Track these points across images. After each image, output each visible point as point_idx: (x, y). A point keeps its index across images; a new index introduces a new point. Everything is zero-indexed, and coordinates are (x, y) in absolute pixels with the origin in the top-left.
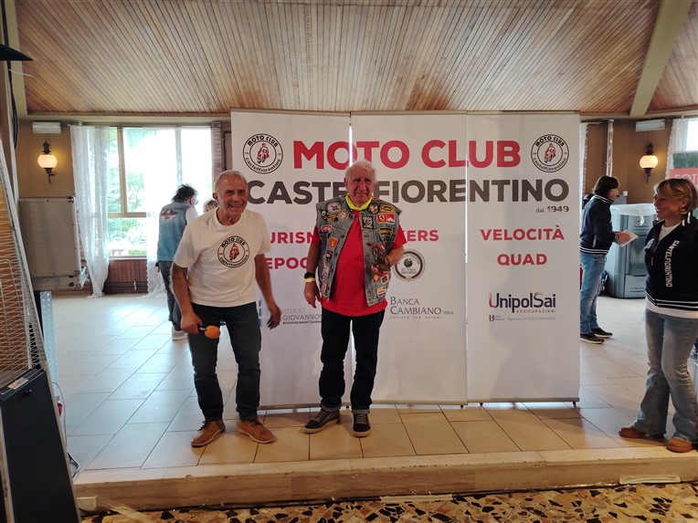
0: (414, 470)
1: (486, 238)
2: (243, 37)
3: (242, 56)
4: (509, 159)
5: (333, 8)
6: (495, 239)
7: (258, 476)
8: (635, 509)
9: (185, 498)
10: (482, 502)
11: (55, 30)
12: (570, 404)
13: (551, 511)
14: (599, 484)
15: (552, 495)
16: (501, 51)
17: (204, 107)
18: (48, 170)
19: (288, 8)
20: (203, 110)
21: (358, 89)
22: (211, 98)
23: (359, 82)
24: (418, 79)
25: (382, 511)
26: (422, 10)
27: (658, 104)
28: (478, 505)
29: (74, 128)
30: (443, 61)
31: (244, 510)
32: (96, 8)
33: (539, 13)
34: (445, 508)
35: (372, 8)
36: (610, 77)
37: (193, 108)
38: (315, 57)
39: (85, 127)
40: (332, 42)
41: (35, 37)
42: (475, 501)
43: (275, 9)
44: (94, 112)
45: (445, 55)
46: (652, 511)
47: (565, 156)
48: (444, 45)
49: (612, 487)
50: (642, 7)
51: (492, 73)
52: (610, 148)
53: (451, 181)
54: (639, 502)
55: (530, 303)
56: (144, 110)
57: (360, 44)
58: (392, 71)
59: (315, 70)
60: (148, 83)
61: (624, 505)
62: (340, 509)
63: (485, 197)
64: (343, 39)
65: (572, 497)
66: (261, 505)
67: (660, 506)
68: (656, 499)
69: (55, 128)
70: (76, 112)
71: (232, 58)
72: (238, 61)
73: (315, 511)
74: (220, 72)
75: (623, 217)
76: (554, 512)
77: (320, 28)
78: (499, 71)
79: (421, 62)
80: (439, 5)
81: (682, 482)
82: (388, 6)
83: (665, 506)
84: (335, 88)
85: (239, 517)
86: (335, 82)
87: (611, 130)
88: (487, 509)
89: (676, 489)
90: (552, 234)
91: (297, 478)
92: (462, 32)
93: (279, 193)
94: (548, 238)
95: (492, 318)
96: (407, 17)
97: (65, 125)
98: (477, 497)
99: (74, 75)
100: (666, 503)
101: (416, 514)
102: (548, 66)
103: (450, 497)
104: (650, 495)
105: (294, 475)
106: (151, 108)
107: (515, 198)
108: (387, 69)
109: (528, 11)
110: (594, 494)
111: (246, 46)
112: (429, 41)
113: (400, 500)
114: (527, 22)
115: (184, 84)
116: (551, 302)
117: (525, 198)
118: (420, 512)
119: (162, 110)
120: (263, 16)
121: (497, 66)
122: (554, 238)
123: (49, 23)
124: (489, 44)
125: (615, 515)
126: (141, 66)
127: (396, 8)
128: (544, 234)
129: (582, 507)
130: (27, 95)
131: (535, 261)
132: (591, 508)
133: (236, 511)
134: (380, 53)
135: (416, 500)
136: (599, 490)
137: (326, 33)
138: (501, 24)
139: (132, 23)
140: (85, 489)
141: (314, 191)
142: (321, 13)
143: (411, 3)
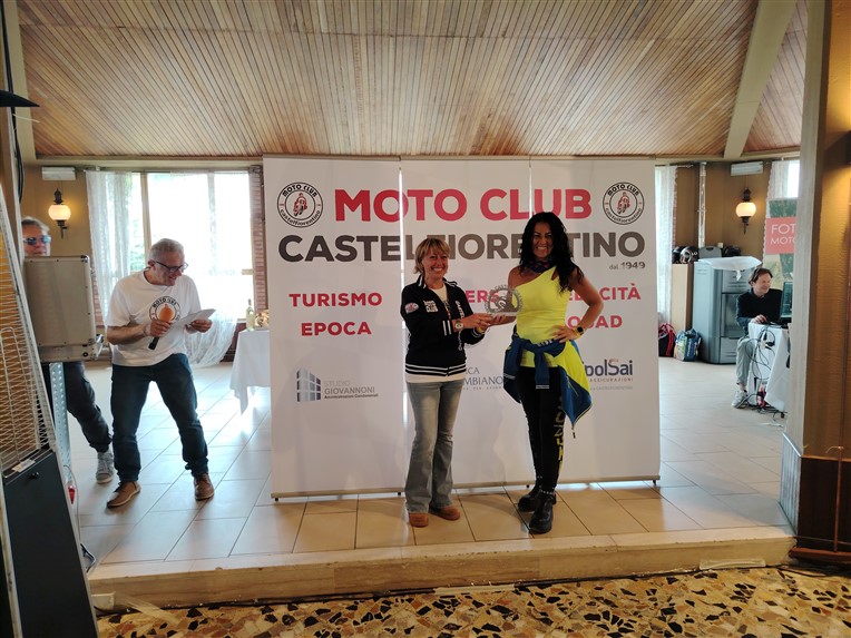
0: (472, 557)
2: (283, 71)
3: (283, 92)
4: (578, 209)
5: (385, 39)
7: (296, 568)
8: (715, 596)
9: (215, 593)
10: (547, 592)
11: (67, 63)
12: (650, 483)
13: (622, 601)
14: (675, 570)
15: (625, 584)
16: (576, 87)
17: (240, 150)
18: (61, 222)
19: (333, 38)
20: (239, 152)
21: (416, 129)
22: (248, 140)
23: (417, 122)
24: (483, 118)
25: (435, 604)
26: (485, 41)
27: (754, 144)
28: (542, 596)
29: (90, 174)
30: (511, 98)
31: (282, 606)
33: (616, 45)
34: (506, 599)
35: (429, 38)
36: (700, 115)
37: (228, 151)
38: (366, 94)
39: (103, 173)
40: (385, 77)
42: (540, 591)
43: (319, 40)
44: (113, 156)
45: (513, 92)
46: (733, 598)
47: (640, 206)
48: (512, 80)
49: (691, 573)
50: (731, 37)
51: (567, 111)
52: (702, 193)
53: (513, 235)
54: (720, 589)
55: (604, 371)
56: (171, 153)
57: (417, 79)
58: (454, 108)
59: (366, 108)
60: (174, 122)
61: (702, 593)
62: (389, 603)
64: (398, 74)
65: (647, 585)
66: (300, 599)
67: (743, 592)
68: (738, 586)
69: (69, 174)
70: (92, 156)
71: (271, 94)
72: (279, 100)
73: (361, 605)
74: (258, 110)
75: (717, 272)
76: (625, 602)
77: (371, 60)
78: (574, 108)
79: (486, 99)
80: (504, 36)
81: (767, 567)
82: (447, 36)
83: (748, 593)
84: (389, 127)
85: (274, 614)
86: (390, 121)
87: (703, 174)
88: (551, 600)
89: (760, 573)
90: (627, 293)
91: (341, 569)
92: (531, 65)
93: (319, 249)
94: (623, 298)
96: (469, 50)
97: (79, 170)
98: (542, 586)
99: (90, 114)
100: (749, 589)
101: (473, 607)
102: (628, 104)
103: (511, 587)
104: (731, 581)
105: (337, 566)
106: (179, 150)
107: (586, 254)
108: (448, 107)
109: (604, 42)
110: (671, 581)
111: (287, 81)
112: (494, 75)
113: (457, 592)
114: (603, 54)
115: (217, 123)
116: (628, 370)
117: (597, 254)
118: (478, 605)
119: (191, 153)
120: (305, 47)
121: (572, 103)
122: (629, 298)
123: (60, 56)
124: (562, 79)
125: (692, 604)
126: (167, 103)
127: (456, 40)
128: (618, 293)
129: (657, 595)
130: (35, 136)
131: (609, 323)
132: (667, 597)
133: (271, 607)
134: (440, 90)
135: (474, 591)
136: (676, 577)
137: (378, 67)
138: (575, 57)
139: (156, 56)
140: (102, 586)
141: (359, 247)
142: (371, 45)
143: (472, 34)
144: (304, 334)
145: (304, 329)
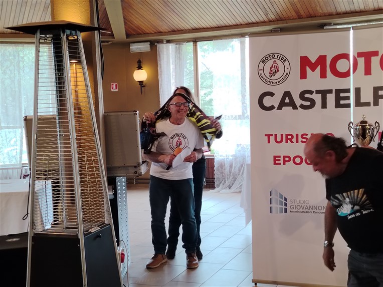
18: (141, 83)
20: (262, 19)
29: (159, 46)
37: (253, 19)
39: (168, 44)
44: (174, 32)
56: (212, 26)
70: (160, 33)
93: (287, 100)
97: (153, 44)
106: (218, 23)
119: (227, 24)
130: (125, 23)
141: (318, 98)
144: (275, 163)
145: (275, 160)
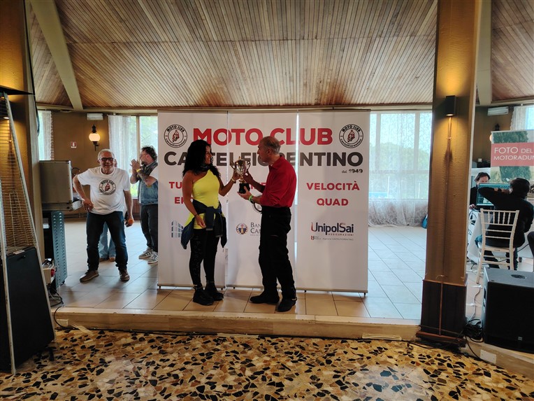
0: (237, 319)
1: (310, 188)
2: (199, 61)
3: (201, 72)
4: (325, 139)
5: (250, 43)
6: (316, 189)
8: (362, 351)
9: (112, 324)
10: (274, 340)
12: (362, 295)
13: (310, 348)
15: (317, 341)
16: (369, 65)
17: (184, 103)
18: (95, 143)
19: (221, 44)
20: (184, 105)
21: (279, 90)
23: (279, 86)
24: (317, 83)
25: (215, 340)
26: (306, 41)
27: (498, 96)
28: (270, 341)
29: (110, 117)
30: (330, 72)
31: (141, 334)
32: (112, 49)
33: (386, 40)
34: (251, 341)
35: (274, 41)
37: (179, 104)
38: (246, 72)
39: (117, 116)
40: (254, 62)
41: (81, 65)
42: (270, 339)
43: (214, 44)
44: (121, 107)
45: (331, 68)
46: (371, 353)
47: (361, 138)
48: (328, 62)
49: (356, 340)
51: (367, 78)
53: (288, 153)
54: (367, 348)
55: (337, 230)
56: (149, 106)
57: (273, 63)
58: (298, 78)
59: (248, 79)
60: (148, 89)
61: (356, 349)
62: (192, 337)
63: (310, 163)
64: (261, 61)
65: (328, 342)
66: (151, 332)
67: (378, 351)
68: (378, 348)
70: (110, 107)
71: (195, 74)
72: (200, 77)
73: (178, 337)
74: (190, 82)
77: (245, 55)
78: (371, 76)
79: (316, 72)
80: (316, 38)
81: (402, 341)
82: (283, 40)
83: (381, 351)
84: (264, 90)
85: (137, 336)
86: (263, 87)
88: (273, 344)
89: (396, 343)
90: (351, 187)
91: (172, 319)
92: (337, 54)
94: (349, 189)
95: (313, 238)
96: (298, 46)
97: (105, 115)
98: (272, 338)
99: (106, 86)
100: (383, 350)
101: (232, 342)
102: (405, 73)
103: (257, 336)
104: (377, 346)
105: (170, 317)
107: (329, 164)
108: (295, 77)
109: (378, 39)
110: (343, 342)
111: (202, 67)
112: (317, 59)
113: (228, 336)
114: (380, 46)
116: (351, 229)
117: (335, 164)
118: (235, 342)
120: (208, 49)
121: (369, 73)
122: (353, 189)
124: (359, 61)
125: (346, 353)
126: (143, 80)
127: (290, 41)
128: (347, 187)
129: (330, 347)
130: (81, 98)
131: (340, 203)
132: (335, 348)
133: (137, 333)
134: (287, 69)
136: (347, 340)
137: (249, 58)
138: (363, 47)
140: (63, 316)
142: (243, 46)
143: (298, 38)
144: (176, 203)
145: (176, 200)
